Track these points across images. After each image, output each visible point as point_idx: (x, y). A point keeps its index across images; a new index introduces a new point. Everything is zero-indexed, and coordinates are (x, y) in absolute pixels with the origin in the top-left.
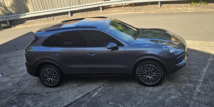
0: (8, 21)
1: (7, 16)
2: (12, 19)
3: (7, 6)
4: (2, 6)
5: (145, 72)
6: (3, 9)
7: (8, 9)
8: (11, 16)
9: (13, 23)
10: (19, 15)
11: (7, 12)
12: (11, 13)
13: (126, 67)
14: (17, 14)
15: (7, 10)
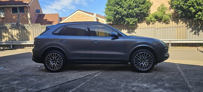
0: (11, 46)
1: (12, 41)
2: (15, 44)
3: (13, 34)
4: (10, 34)
5: (140, 59)
6: (10, 37)
7: (14, 37)
8: (15, 41)
9: (15, 47)
10: (21, 41)
11: (12, 39)
12: (16, 40)
13: (124, 54)
14: (20, 41)
15: (12, 37)
